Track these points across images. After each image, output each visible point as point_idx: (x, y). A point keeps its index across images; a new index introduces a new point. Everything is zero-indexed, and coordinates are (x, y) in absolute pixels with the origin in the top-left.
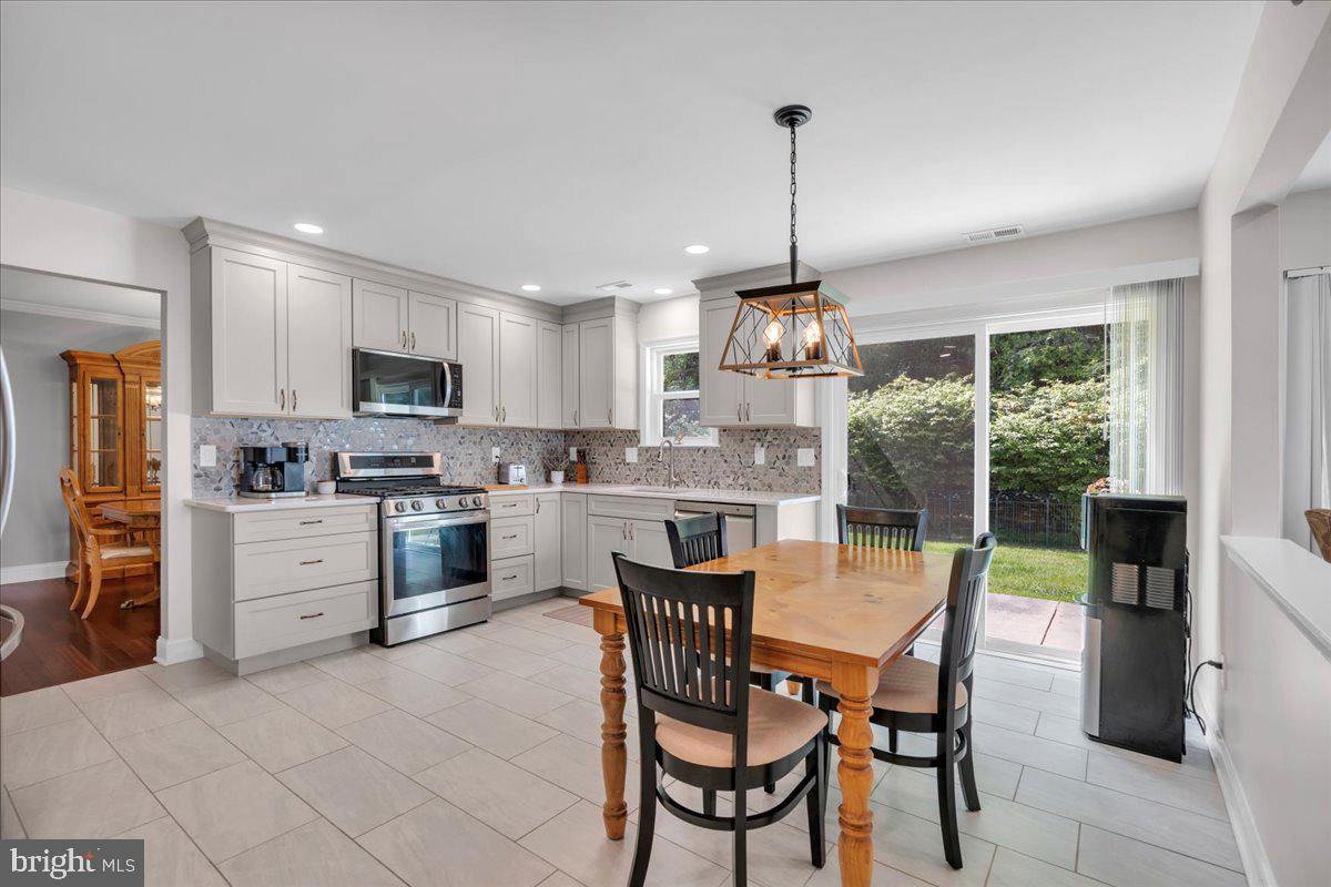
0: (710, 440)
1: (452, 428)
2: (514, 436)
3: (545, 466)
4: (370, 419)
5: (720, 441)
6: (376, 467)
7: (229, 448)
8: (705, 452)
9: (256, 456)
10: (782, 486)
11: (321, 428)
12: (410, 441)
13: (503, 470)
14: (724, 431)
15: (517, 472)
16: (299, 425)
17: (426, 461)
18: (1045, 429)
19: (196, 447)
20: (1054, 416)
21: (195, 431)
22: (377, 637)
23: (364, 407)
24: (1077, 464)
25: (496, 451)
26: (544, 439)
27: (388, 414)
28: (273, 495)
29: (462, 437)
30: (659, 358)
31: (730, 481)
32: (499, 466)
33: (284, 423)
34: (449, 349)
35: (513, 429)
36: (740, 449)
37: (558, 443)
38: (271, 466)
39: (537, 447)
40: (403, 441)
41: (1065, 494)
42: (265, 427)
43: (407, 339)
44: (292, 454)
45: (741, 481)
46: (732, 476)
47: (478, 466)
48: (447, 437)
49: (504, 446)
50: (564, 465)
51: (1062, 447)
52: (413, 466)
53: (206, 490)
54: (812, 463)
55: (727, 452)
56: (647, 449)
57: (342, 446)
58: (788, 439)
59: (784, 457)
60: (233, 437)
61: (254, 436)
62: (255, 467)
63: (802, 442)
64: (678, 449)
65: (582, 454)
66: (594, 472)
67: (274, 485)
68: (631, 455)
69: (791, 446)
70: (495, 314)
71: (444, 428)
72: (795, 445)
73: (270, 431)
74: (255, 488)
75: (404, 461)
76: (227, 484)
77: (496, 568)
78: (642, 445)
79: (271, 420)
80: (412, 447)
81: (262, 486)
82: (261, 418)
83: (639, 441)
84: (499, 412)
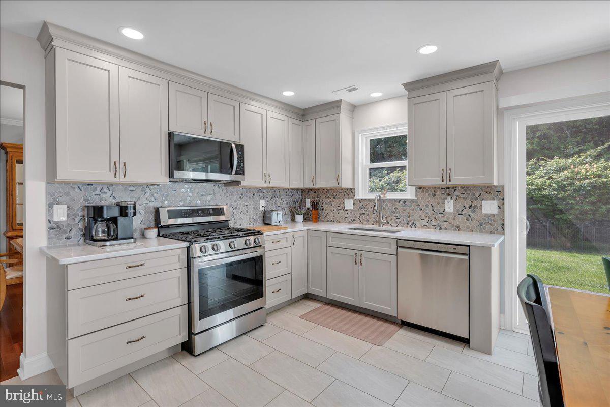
0: (409, 194)
1: (236, 188)
2: (274, 192)
3: (291, 211)
4: (181, 183)
5: (416, 196)
6: (186, 217)
7: (78, 206)
8: (405, 202)
9: (97, 212)
10: (468, 227)
11: (147, 190)
12: (209, 198)
13: (267, 215)
14: (420, 188)
15: (277, 217)
16: (132, 188)
17: (219, 211)
18: (547, 184)
19: (50, 206)
20: (554, 177)
21: (49, 194)
22: (187, 347)
23: (177, 174)
24: (568, 204)
25: (263, 203)
26: (290, 194)
27: (195, 180)
28: (108, 243)
29: (242, 194)
30: (366, 141)
31: (425, 223)
32: (265, 213)
33: (121, 187)
34: (234, 135)
35: (273, 188)
36: (432, 201)
37: (298, 196)
38: (107, 220)
39: (286, 199)
40: (204, 198)
41: (558, 220)
42: (105, 190)
43: (207, 126)
44: (123, 211)
45: (433, 223)
46: (426, 220)
47: (251, 213)
48: (232, 195)
49: (267, 199)
50: (304, 211)
51: (558, 194)
52: (211, 215)
53: (58, 239)
54: (495, 211)
55: (422, 203)
56: (360, 201)
57: (163, 202)
58: (474, 194)
59: (470, 207)
60: (80, 199)
61: (98, 197)
62: (96, 221)
63: (487, 196)
64: (384, 201)
65: (315, 205)
66: (323, 214)
67: (109, 234)
68: (349, 204)
69: (476, 199)
70: (264, 112)
71: (230, 189)
72: (480, 198)
73: (109, 193)
74: (94, 238)
75: (204, 212)
76: (76, 233)
77: (269, 286)
78: (356, 198)
79: (110, 185)
80: (209, 201)
81: (101, 235)
82: (103, 184)
83: (355, 196)
84: (267, 178)
